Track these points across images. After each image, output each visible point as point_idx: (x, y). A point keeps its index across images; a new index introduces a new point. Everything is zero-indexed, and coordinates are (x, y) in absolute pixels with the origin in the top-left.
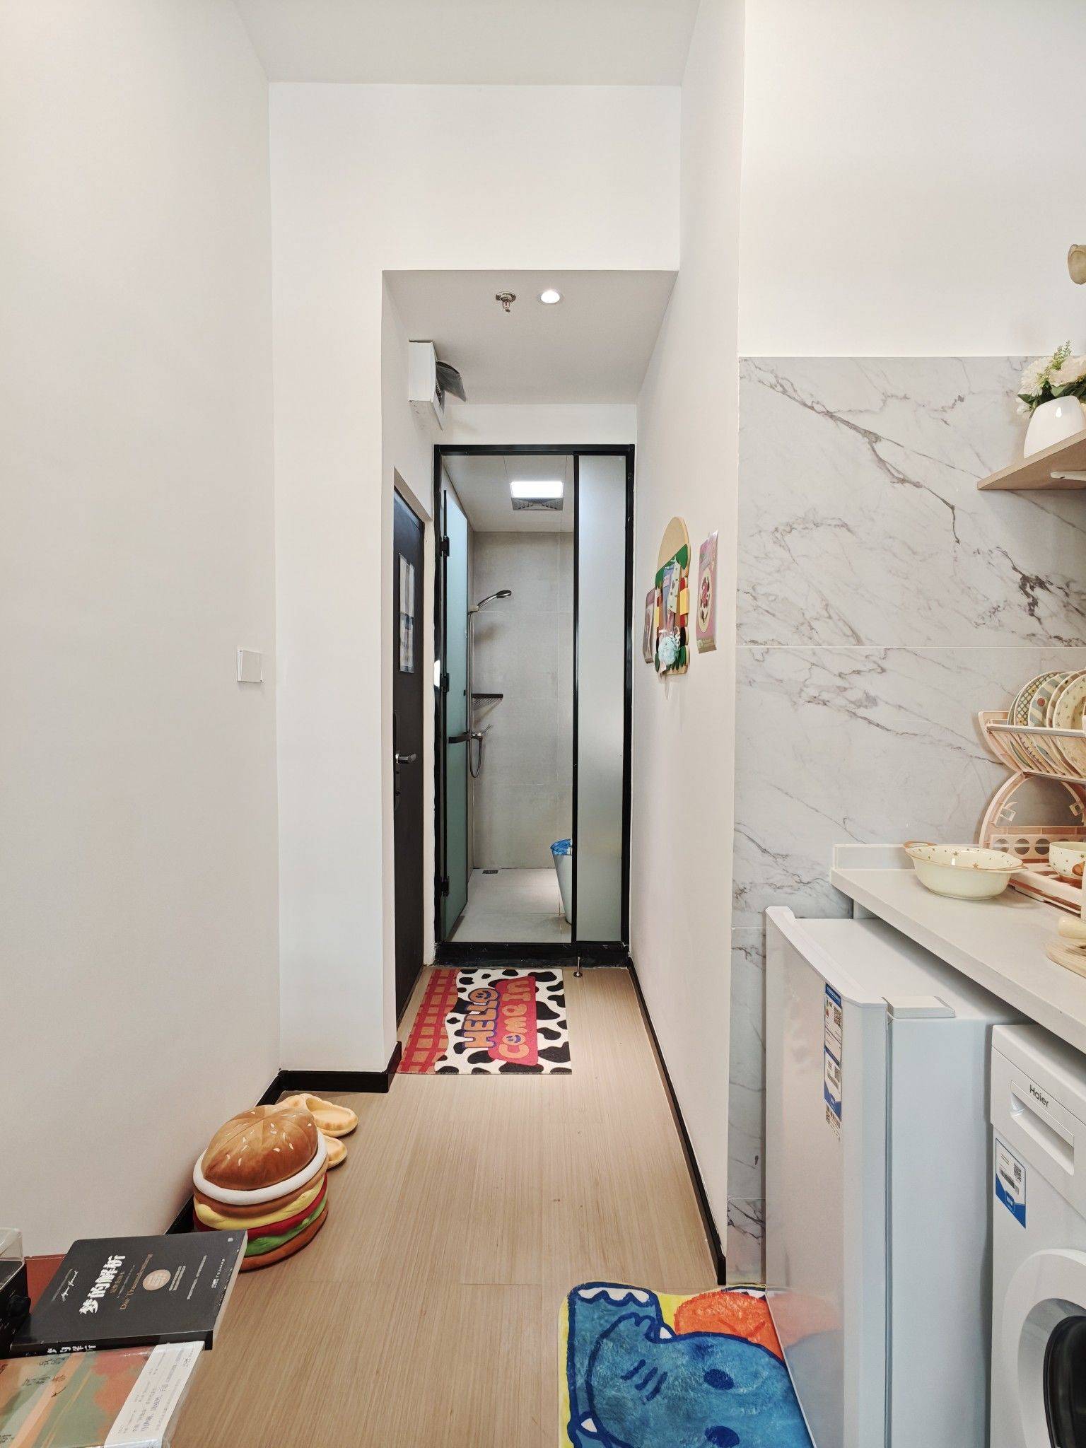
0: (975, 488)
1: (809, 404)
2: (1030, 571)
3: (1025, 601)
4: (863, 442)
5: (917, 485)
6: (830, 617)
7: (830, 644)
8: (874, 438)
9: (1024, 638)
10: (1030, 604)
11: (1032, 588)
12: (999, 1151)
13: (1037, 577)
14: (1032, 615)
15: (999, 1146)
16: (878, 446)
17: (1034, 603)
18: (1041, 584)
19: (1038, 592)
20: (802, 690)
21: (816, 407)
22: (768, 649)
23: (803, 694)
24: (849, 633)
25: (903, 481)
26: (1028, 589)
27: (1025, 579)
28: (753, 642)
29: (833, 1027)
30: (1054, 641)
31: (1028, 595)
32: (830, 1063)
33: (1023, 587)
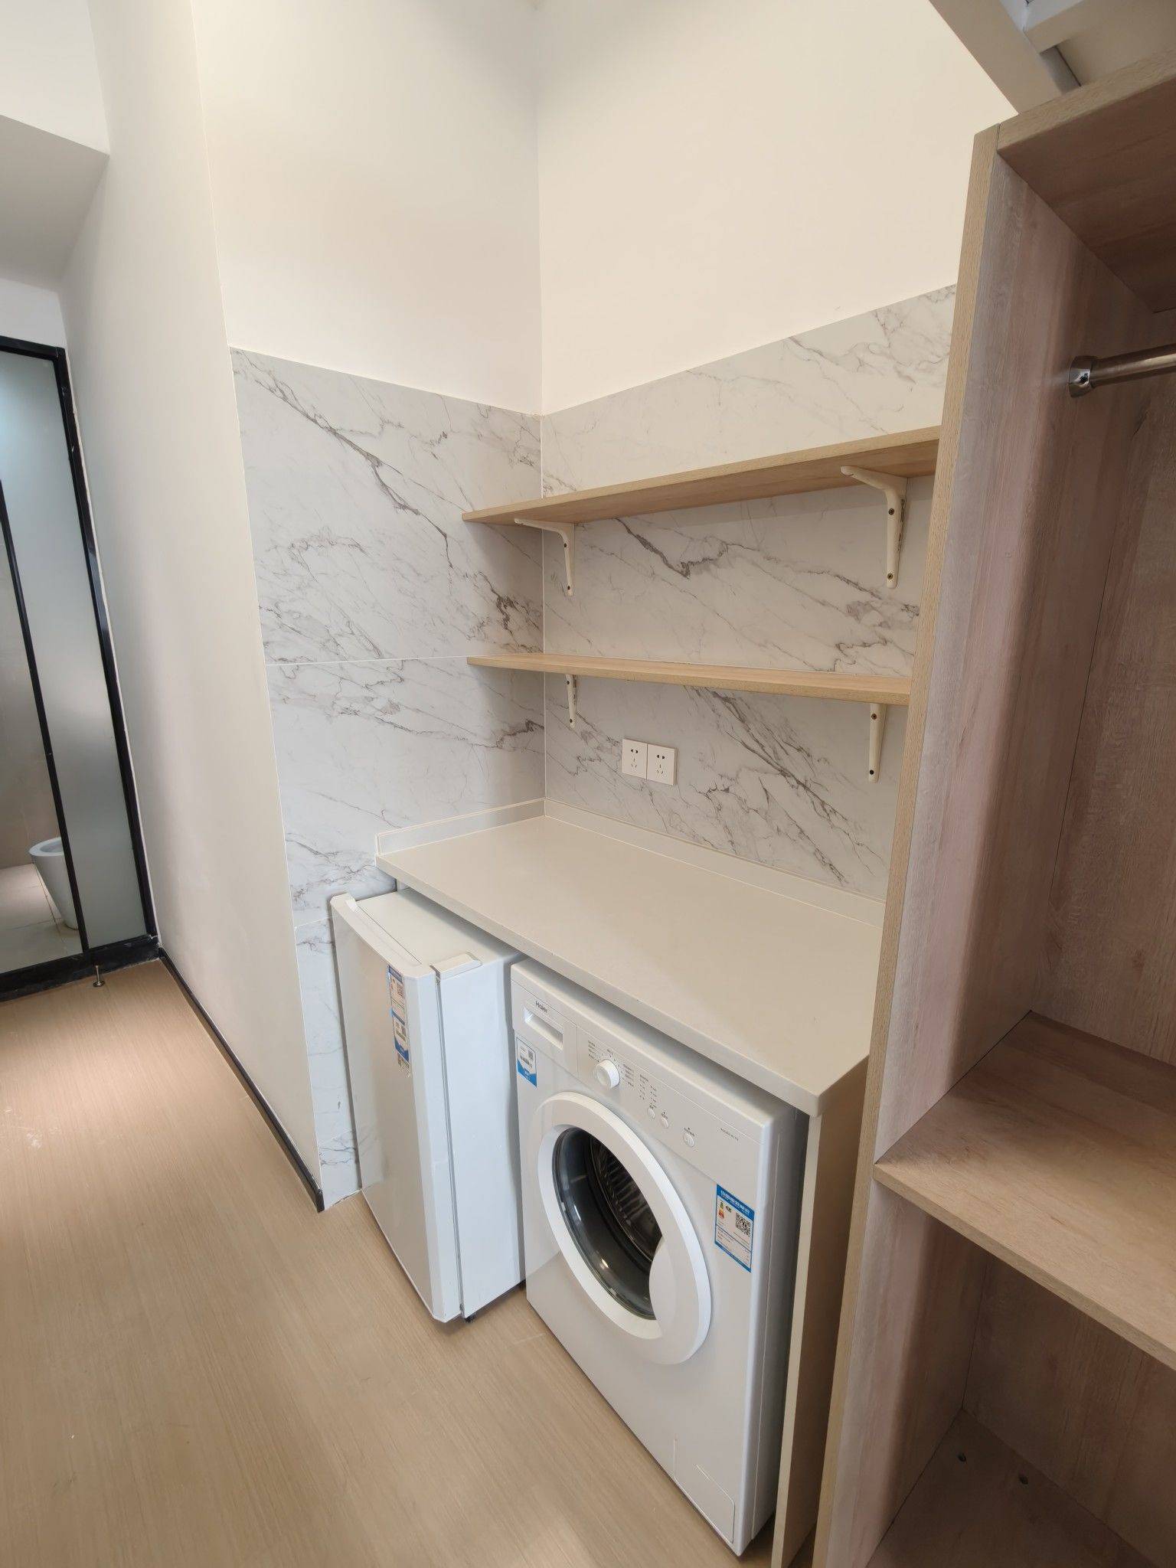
0: (460, 519)
1: (312, 416)
2: (503, 592)
3: (501, 617)
4: (366, 466)
5: (416, 512)
6: (353, 633)
7: (355, 659)
8: (376, 463)
9: (502, 648)
10: (504, 620)
11: (505, 607)
12: (519, 1045)
13: (508, 598)
14: (506, 629)
15: (519, 1041)
16: (379, 470)
17: (507, 619)
18: (511, 603)
19: (509, 610)
20: (334, 703)
21: (319, 421)
22: (298, 666)
23: (335, 706)
24: (371, 648)
25: (404, 507)
26: (503, 608)
27: (500, 598)
28: (283, 660)
29: (397, 997)
30: (521, 649)
31: (502, 611)
32: (398, 1024)
33: (498, 606)
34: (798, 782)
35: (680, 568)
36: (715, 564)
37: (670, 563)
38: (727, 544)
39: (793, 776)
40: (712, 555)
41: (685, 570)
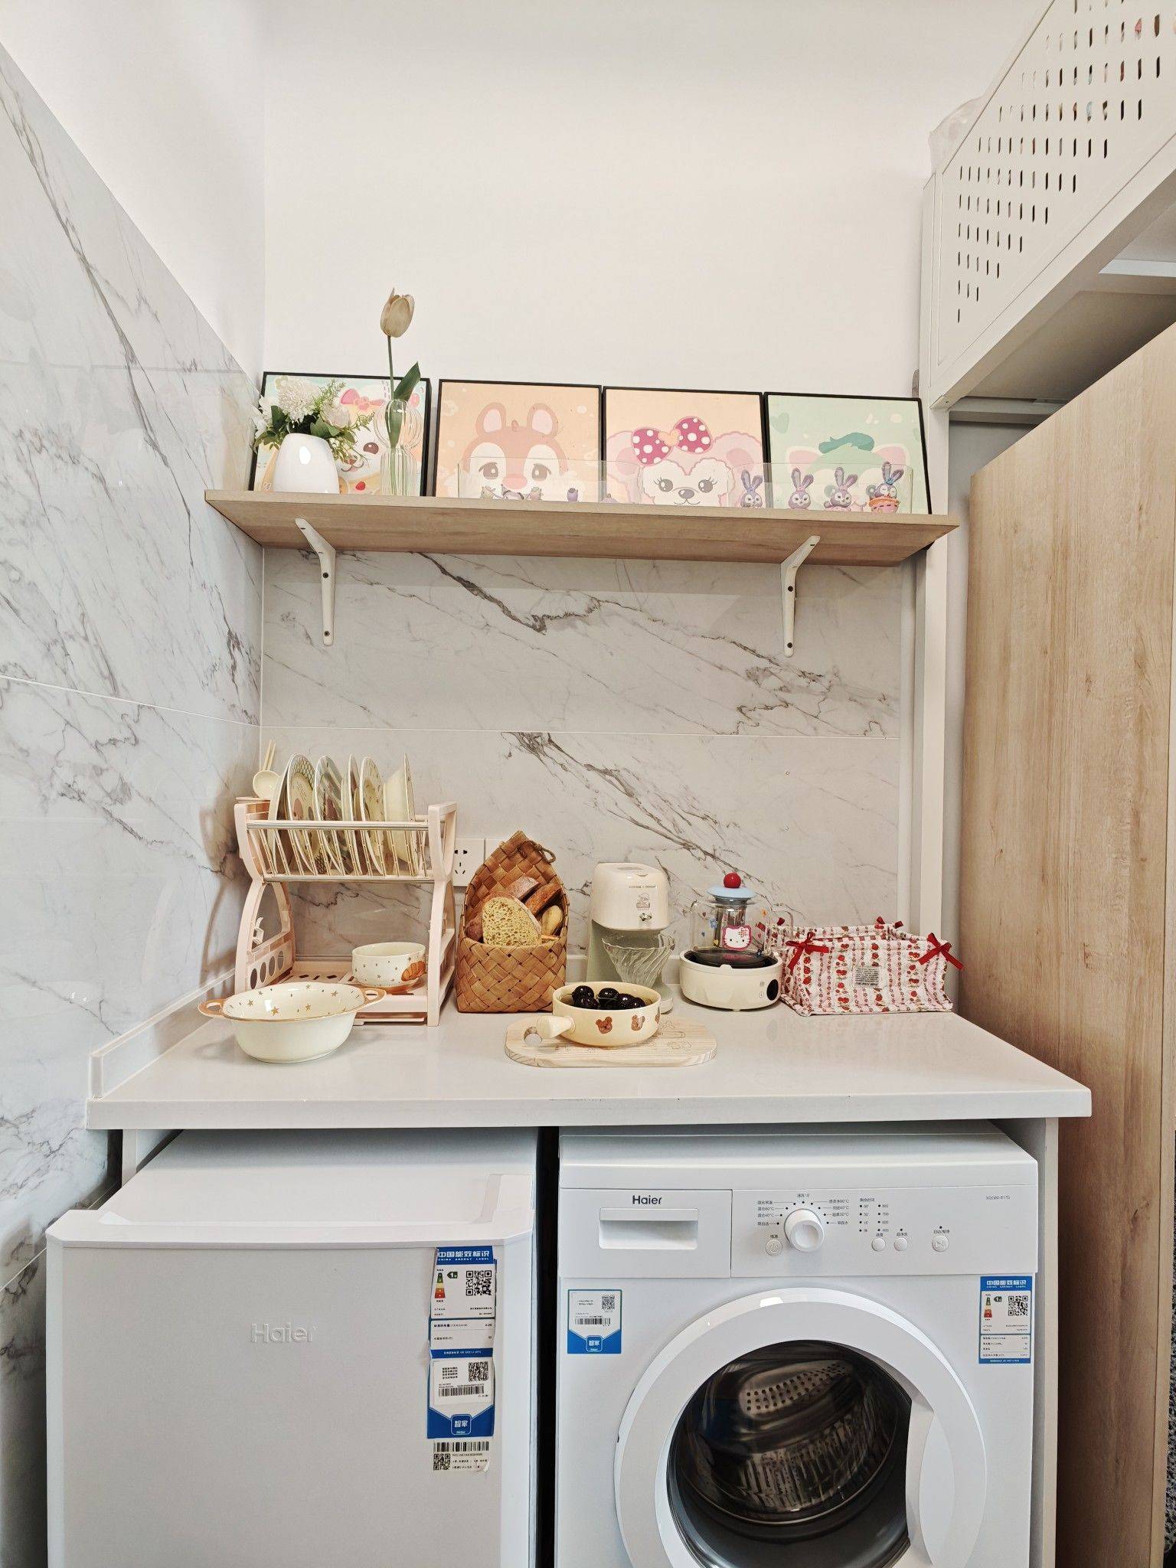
0: (203, 497)
2: (233, 626)
3: (230, 662)
5: (165, 461)
6: (86, 639)
7: (85, 687)
8: (130, 352)
9: (229, 710)
10: (232, 667)
11: (234, 648)
13: (236, 635)
14: (233, 681)
15: (576, 1294)
17: (235, 666)
18: (238, 644)
19: (236, 653)
21: (72, 234)
22: (9, 682)
24: (106, 673)
25: (154, 445)
26: (231, 648)
27: (230, 634)
30: (244, 715)
31: (231, 655)
33: (229, 645)
34: (706, 853)
35: (532, 622)
36: (585, 622)
37: (513, 613)
38: (598, 601)
39: (699, 848)
40: (580, 609)
41: (539, 624)
